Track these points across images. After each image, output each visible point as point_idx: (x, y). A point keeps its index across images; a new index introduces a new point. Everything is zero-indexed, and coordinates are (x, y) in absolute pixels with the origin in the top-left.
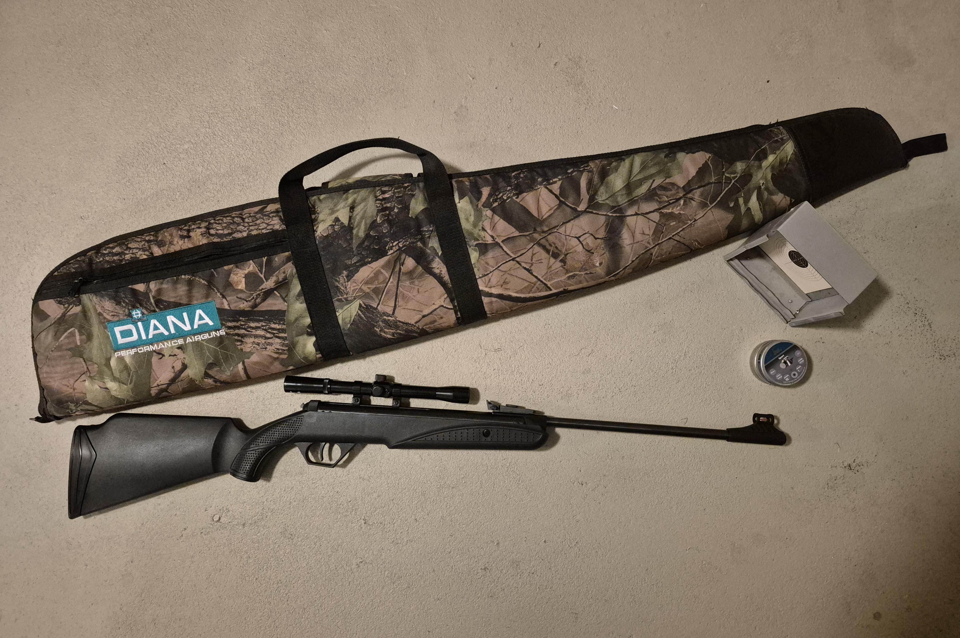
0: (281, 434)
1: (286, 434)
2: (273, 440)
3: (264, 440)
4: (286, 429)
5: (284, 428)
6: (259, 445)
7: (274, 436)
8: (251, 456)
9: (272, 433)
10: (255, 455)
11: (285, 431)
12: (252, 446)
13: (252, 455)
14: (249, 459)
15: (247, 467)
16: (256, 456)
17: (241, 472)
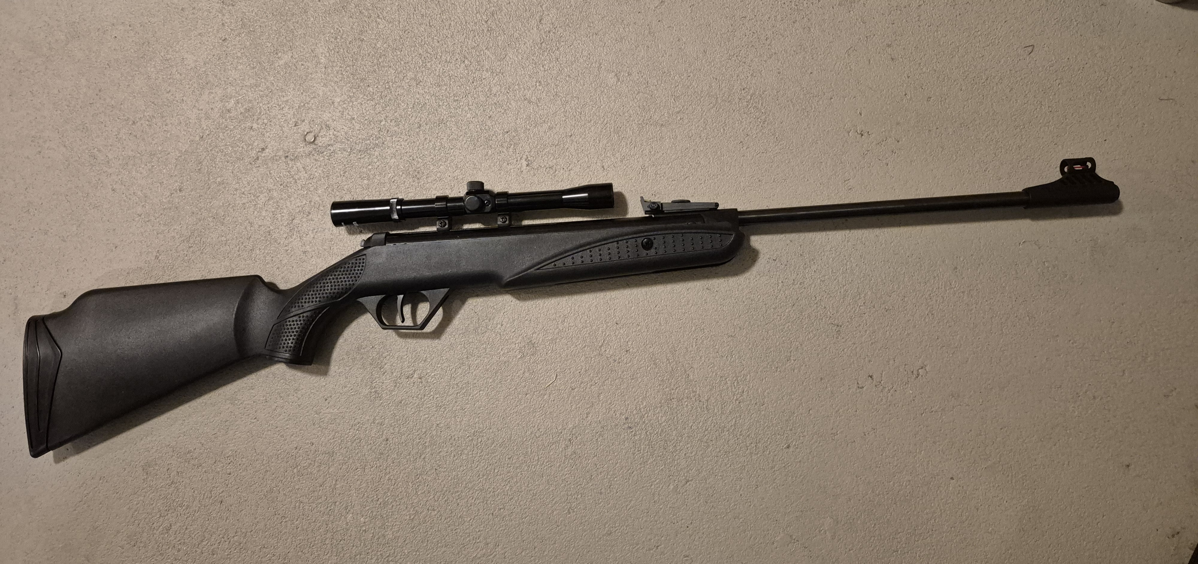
0: (335, 286)
1: (342, 285)
2: (324, 297)
3: (309, 298)
4: (341, 278)
5: (339, 277)
6: (303, 306)
7: (324, 290)
8: (294, 325)
9: (321, 287)
10: (299, 323)
11: (340, 280)
12: (293, 309)
13: (295, 323)
14: (290, 330)
15: (290, 342)
16: (301, 324)
17: (282, 350)
